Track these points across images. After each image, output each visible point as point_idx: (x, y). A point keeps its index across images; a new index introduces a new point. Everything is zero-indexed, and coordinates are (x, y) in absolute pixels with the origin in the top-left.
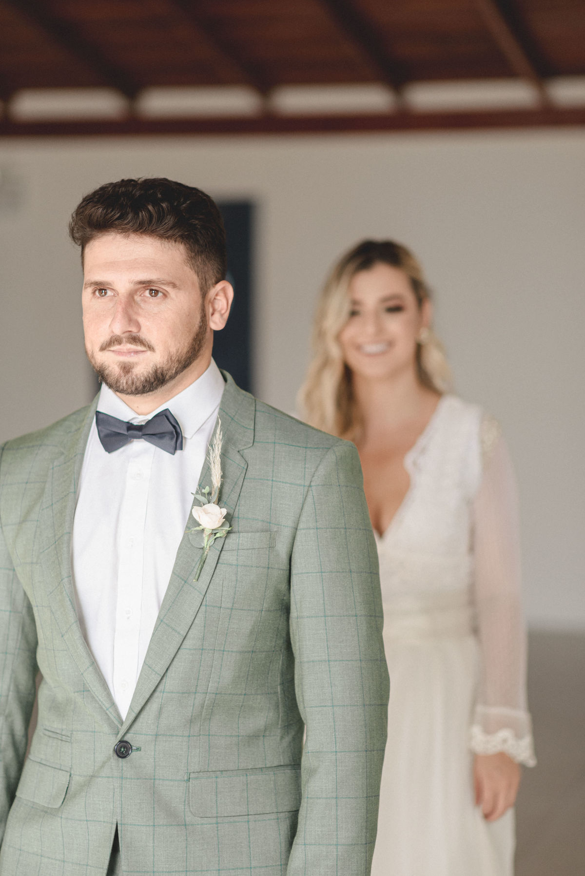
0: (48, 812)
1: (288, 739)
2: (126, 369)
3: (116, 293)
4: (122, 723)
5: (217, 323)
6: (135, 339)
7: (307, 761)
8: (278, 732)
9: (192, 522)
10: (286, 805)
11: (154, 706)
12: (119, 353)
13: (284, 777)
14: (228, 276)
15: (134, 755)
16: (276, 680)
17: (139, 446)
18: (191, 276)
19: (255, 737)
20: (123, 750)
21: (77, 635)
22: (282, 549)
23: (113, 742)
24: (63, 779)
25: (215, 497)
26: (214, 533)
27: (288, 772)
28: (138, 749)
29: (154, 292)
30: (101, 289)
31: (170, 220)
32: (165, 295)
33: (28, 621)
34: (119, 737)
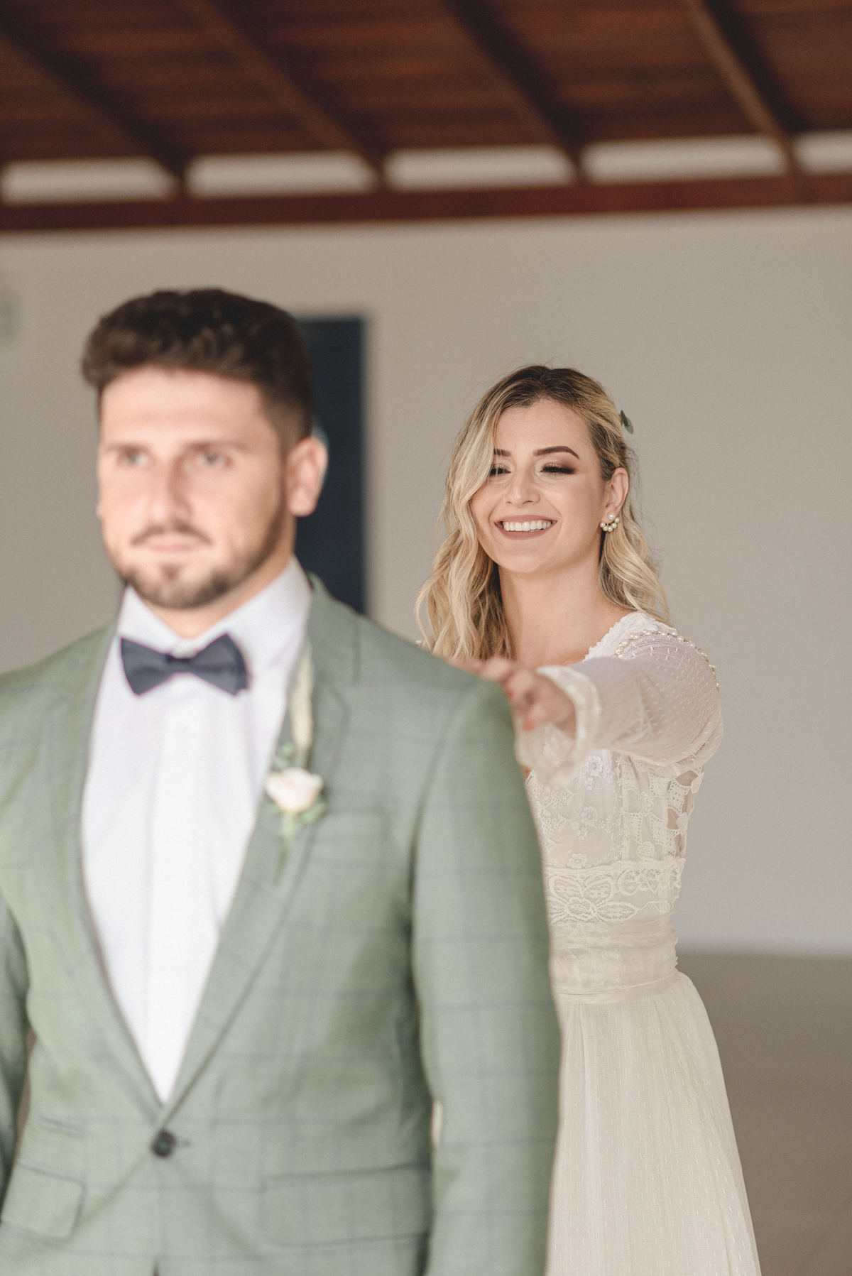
0: (52, 1244)
1: (411, 1125)
2: (171, 573)
3: (154, 460)
4: (160, 1104)
5: (303, 503)
6: (184, 528)
7: (441, 1160)
8: (395, 1114)
9: (267, 801)
10: (411, 1225)
11: (210, 1079)
12: (160, 549)
13: (406, 1183)
14: (315, 431)
15: (180, 1153)
16: (389, 1035)
17: (184, 686)
18: (264, 433)
19: (361, 1123)
20: (164, 1145)
21: (91, 972)
22: (401, 836)
23: (147, 1135)
24: (71, 1194)
25: (301, 759)
26: (300, 814)
27: (412, 1177)
28: (187, 1144)
29: (211, 459)
30: (130, 453)
31: (236, 352)
32: (229, 462)
33: (14, 953)
34: (159, 1125)
